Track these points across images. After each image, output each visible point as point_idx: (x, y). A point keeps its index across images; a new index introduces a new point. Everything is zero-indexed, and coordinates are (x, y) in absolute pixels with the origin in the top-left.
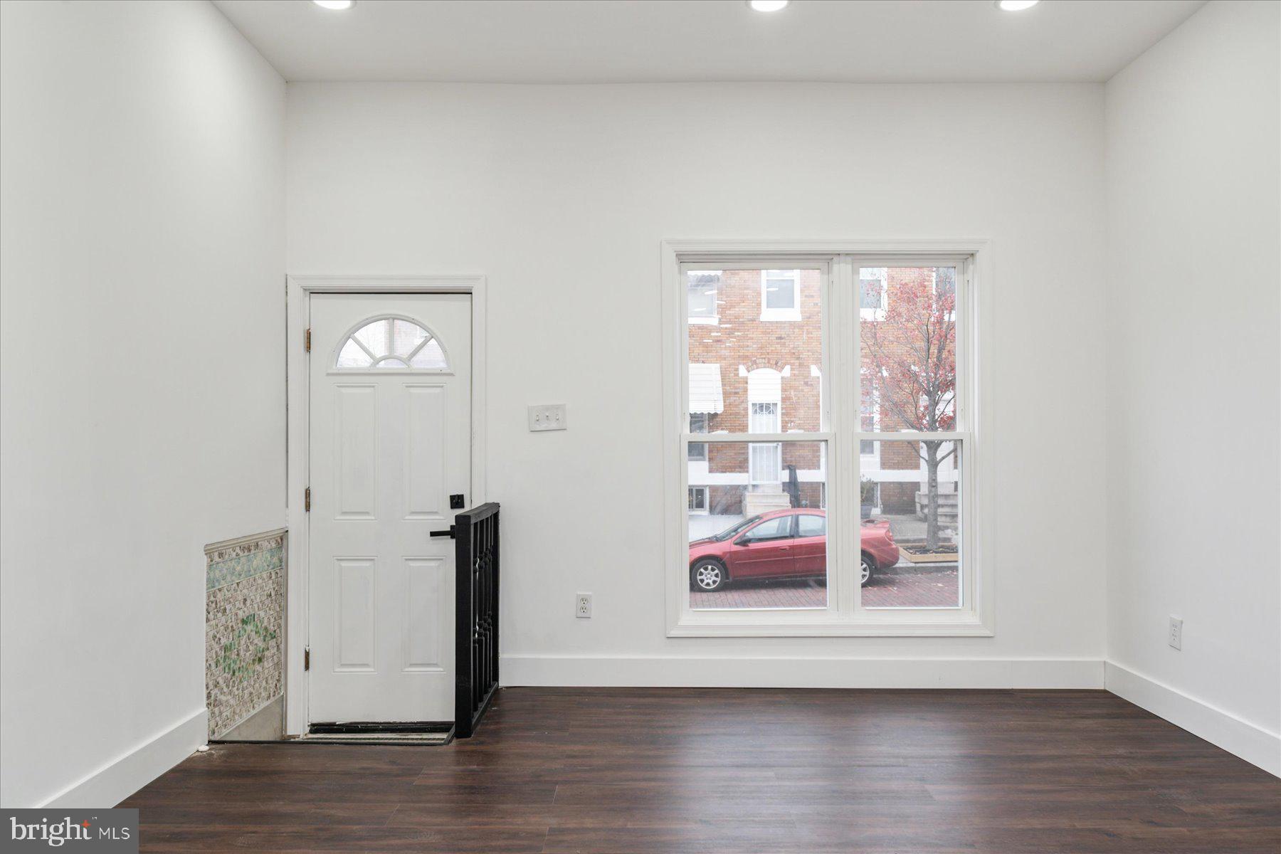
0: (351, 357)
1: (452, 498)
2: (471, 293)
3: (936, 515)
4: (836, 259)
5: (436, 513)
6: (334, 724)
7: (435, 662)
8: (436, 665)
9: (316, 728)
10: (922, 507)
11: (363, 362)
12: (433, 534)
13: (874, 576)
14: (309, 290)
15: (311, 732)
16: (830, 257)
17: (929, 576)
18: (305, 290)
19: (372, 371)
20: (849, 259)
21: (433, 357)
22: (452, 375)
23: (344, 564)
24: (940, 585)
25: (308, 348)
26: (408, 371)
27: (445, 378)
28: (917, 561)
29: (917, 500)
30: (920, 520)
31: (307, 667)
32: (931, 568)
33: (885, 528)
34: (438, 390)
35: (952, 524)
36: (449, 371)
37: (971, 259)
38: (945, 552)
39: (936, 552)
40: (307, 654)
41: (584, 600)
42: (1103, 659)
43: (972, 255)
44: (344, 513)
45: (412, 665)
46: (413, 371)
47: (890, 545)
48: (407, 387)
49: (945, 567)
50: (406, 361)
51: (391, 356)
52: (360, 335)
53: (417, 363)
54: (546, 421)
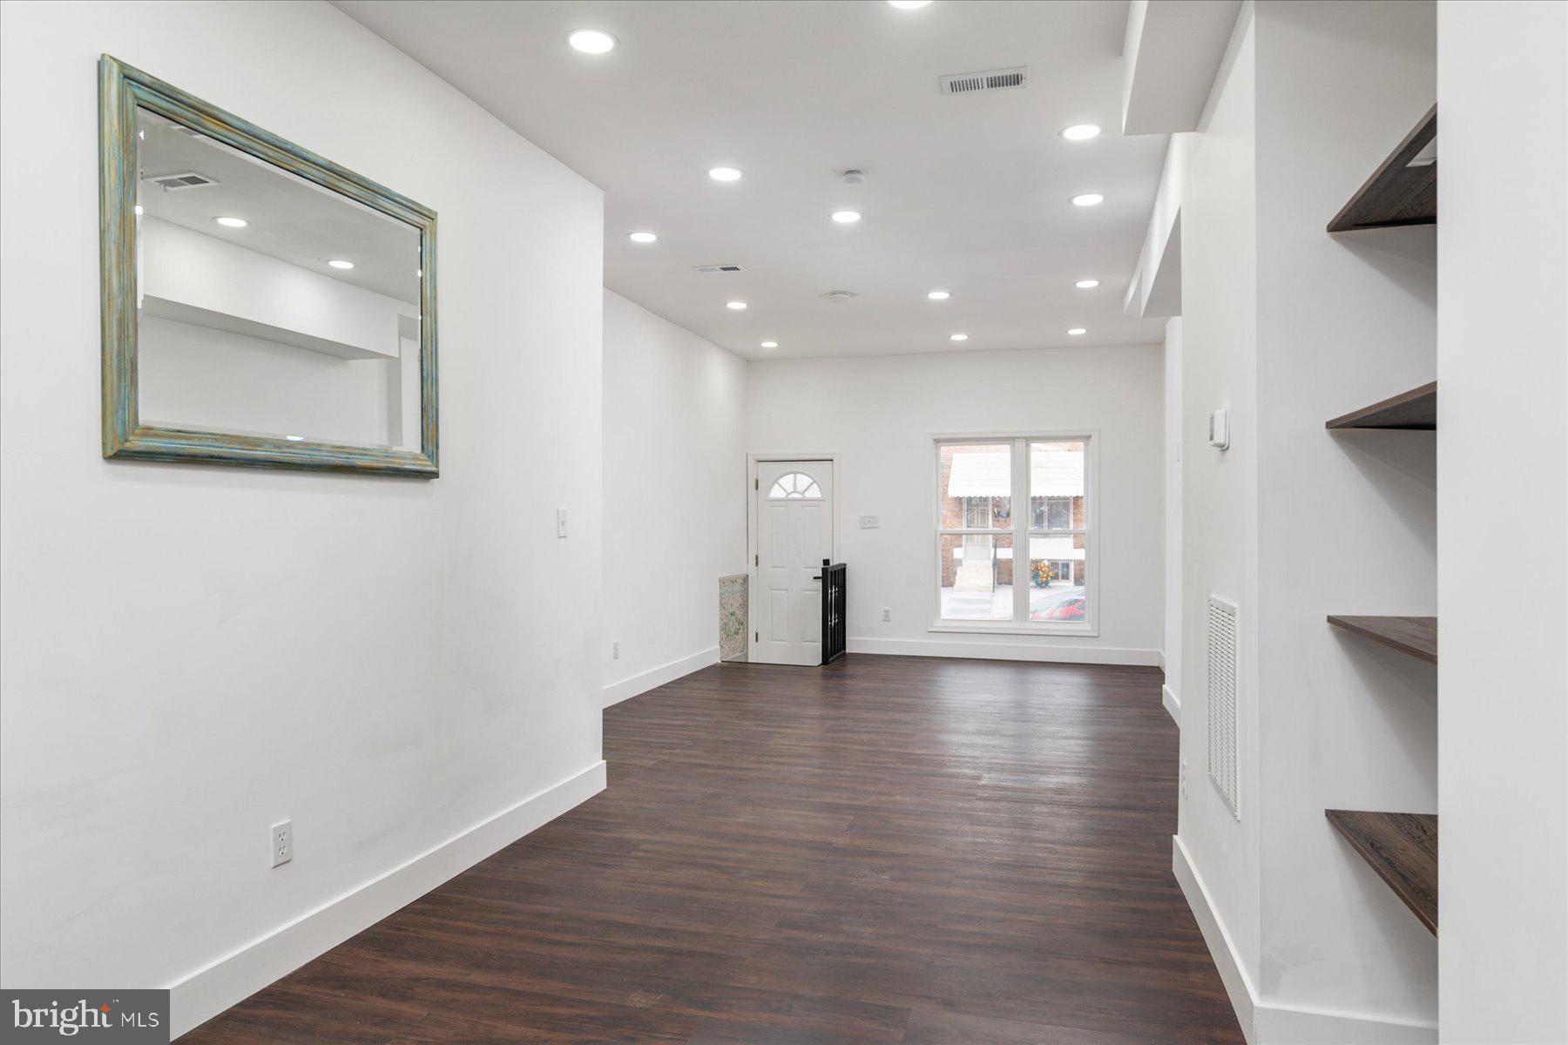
0: (777, 492)
1: (824, 560)
2: (833, 460)
5: (815, 568)
11: (782, 495)
12: (812, 578)
14: (758, 460)
18: (756, 460)
19: (786, 499)
21: (815, 493)
22: (823, 502)
23: (773, 592)
25: (757, 488)
26: (803, 500)
27: (820, 502)
31: (757, 640)
34: (816, 508)
36: (822, 499)
40: (756, 635)
41: (887, 611)
42: (1156, 650)
43: (1090, 436)
44: (773, 567)
45: (806, 641)
46: (805, 500)
48: (801, 507)
50: (802, 494)
51: (795, 491)
52: (780, 481)
53: (808, 495)
54: (869, 523)
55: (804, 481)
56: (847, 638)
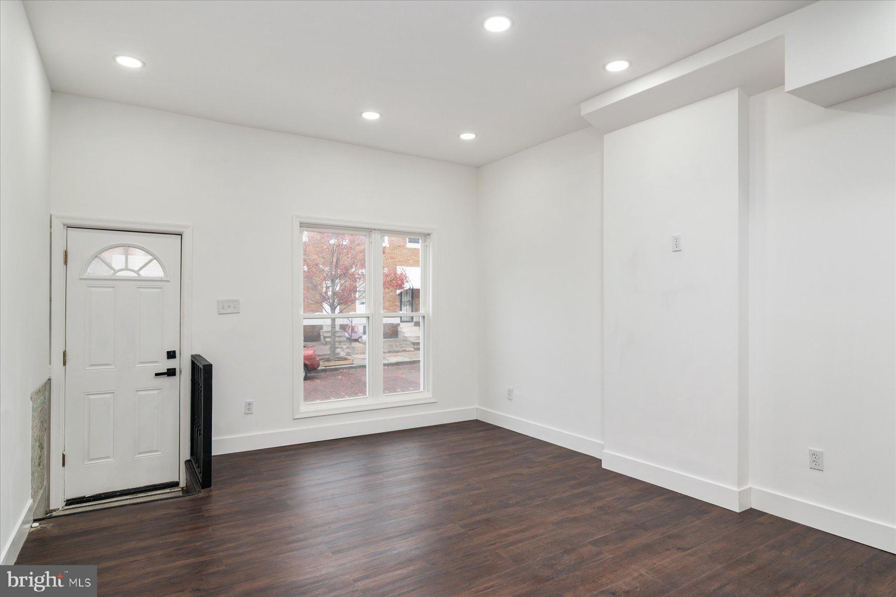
0: (96, 269)
1: (169, 353)
2: (181, 235)
3: (335, 342)
4: (373, 231)
5: (157, 362)
6: (84, 497)
7: (156, 449)
8: (156, 451)
9: (70, 502)
10: (325, 338)
11: (106, 272)
12: (157, 375)
13: (308, 375)
14: (67, 225)
15: (66, 505)
16: (371, 230)
17: (332, 373)
18: (64, 225)
19: (113, 278)
20: (379, 232)
21: (155, 271)
22: (168, 281)
23: (91, 397)
24: (340, 377)
25: (66, 262)
26: (139, 278)
27: (164, 283)
28: (326, 366)
29: (321, 334)
30: (323, 344)
31: (64, 465)
32: (333, 369)
33: (312, 350)
34: (158, 290)
35: (340, 346)
36: (167, 279)
37: (428, 236)
38: (339, 360)
39: (336, 361)
40: (64, 456)
41: (249, 404)
42: (475, 407)
43: (429, 234)
44: (91, 365)
45: (140, 453)
46: (142, 279)
47: (315, 358)
48: (138, 288)
49: (339, 368)
50: (137, 272)
51: (127, 269)
52: (105, 255)
53: (143, 273)
54: (228, 308)
55: (138, 259)
56: (214, 438)
